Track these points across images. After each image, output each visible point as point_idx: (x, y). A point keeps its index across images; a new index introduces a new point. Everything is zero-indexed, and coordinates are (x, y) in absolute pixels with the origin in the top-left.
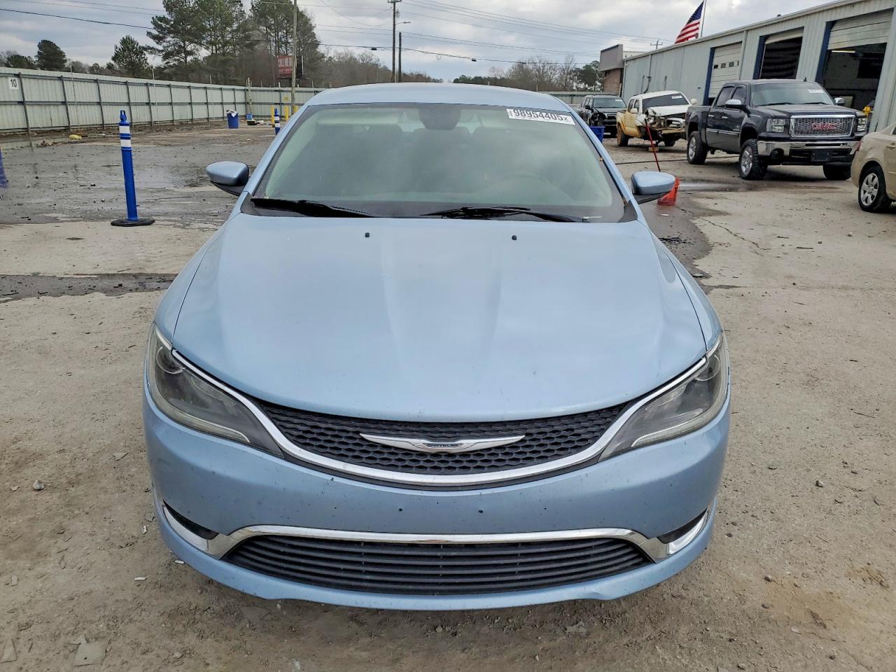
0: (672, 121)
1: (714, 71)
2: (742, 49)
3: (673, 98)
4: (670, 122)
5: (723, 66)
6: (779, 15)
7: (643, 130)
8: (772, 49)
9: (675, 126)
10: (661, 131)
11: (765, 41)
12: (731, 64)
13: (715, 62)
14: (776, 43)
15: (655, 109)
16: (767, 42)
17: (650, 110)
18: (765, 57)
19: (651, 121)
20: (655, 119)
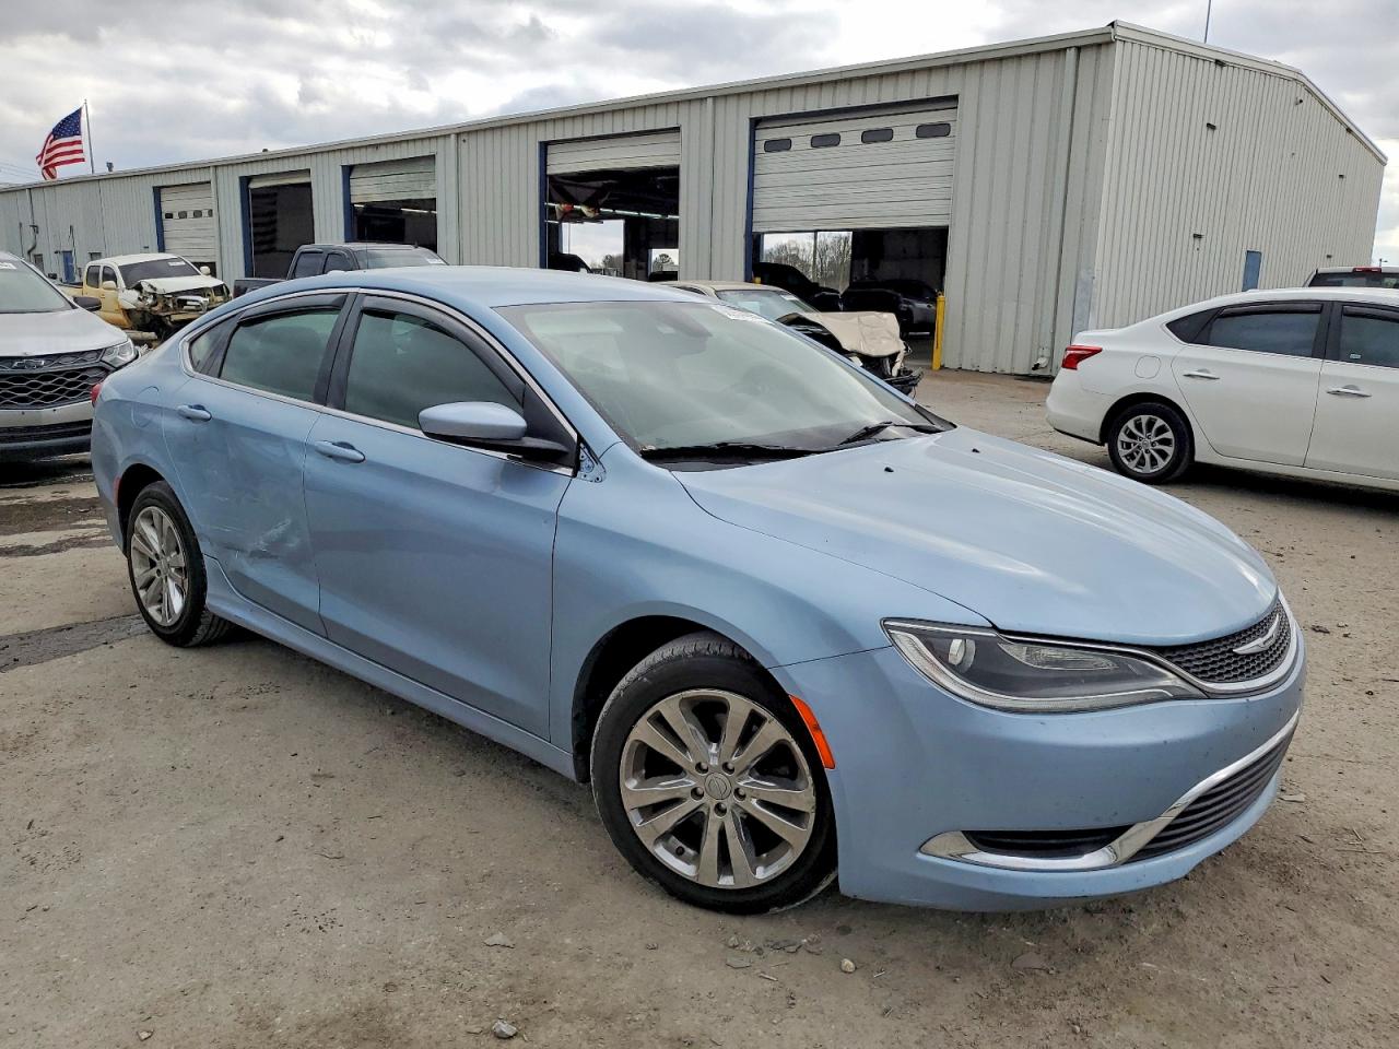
0: (186, 300)
1: (167, 223)
2: (213, 189)
3: (171, 264)
4: (184, 302)
5: (183, 215)
6: (265, 150)
7: (139, 315)
8: (259, 195)
9: (193, 308)
10: (169, 316)
11: (248, 183)
12: (198, 214)
13: (166, 208)
14: (267, 187)
15: (152, 281)
16: (253, 185)
17: (145, 283)
18: (253, 207)
19: (150, 301)
20: (155, 298)
